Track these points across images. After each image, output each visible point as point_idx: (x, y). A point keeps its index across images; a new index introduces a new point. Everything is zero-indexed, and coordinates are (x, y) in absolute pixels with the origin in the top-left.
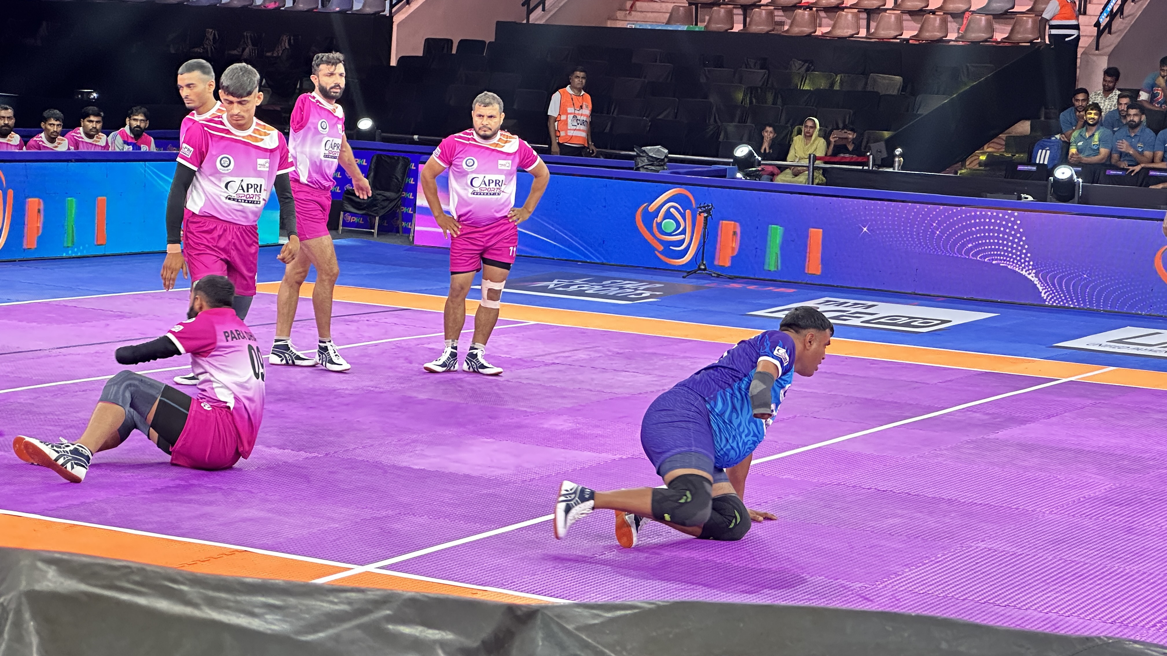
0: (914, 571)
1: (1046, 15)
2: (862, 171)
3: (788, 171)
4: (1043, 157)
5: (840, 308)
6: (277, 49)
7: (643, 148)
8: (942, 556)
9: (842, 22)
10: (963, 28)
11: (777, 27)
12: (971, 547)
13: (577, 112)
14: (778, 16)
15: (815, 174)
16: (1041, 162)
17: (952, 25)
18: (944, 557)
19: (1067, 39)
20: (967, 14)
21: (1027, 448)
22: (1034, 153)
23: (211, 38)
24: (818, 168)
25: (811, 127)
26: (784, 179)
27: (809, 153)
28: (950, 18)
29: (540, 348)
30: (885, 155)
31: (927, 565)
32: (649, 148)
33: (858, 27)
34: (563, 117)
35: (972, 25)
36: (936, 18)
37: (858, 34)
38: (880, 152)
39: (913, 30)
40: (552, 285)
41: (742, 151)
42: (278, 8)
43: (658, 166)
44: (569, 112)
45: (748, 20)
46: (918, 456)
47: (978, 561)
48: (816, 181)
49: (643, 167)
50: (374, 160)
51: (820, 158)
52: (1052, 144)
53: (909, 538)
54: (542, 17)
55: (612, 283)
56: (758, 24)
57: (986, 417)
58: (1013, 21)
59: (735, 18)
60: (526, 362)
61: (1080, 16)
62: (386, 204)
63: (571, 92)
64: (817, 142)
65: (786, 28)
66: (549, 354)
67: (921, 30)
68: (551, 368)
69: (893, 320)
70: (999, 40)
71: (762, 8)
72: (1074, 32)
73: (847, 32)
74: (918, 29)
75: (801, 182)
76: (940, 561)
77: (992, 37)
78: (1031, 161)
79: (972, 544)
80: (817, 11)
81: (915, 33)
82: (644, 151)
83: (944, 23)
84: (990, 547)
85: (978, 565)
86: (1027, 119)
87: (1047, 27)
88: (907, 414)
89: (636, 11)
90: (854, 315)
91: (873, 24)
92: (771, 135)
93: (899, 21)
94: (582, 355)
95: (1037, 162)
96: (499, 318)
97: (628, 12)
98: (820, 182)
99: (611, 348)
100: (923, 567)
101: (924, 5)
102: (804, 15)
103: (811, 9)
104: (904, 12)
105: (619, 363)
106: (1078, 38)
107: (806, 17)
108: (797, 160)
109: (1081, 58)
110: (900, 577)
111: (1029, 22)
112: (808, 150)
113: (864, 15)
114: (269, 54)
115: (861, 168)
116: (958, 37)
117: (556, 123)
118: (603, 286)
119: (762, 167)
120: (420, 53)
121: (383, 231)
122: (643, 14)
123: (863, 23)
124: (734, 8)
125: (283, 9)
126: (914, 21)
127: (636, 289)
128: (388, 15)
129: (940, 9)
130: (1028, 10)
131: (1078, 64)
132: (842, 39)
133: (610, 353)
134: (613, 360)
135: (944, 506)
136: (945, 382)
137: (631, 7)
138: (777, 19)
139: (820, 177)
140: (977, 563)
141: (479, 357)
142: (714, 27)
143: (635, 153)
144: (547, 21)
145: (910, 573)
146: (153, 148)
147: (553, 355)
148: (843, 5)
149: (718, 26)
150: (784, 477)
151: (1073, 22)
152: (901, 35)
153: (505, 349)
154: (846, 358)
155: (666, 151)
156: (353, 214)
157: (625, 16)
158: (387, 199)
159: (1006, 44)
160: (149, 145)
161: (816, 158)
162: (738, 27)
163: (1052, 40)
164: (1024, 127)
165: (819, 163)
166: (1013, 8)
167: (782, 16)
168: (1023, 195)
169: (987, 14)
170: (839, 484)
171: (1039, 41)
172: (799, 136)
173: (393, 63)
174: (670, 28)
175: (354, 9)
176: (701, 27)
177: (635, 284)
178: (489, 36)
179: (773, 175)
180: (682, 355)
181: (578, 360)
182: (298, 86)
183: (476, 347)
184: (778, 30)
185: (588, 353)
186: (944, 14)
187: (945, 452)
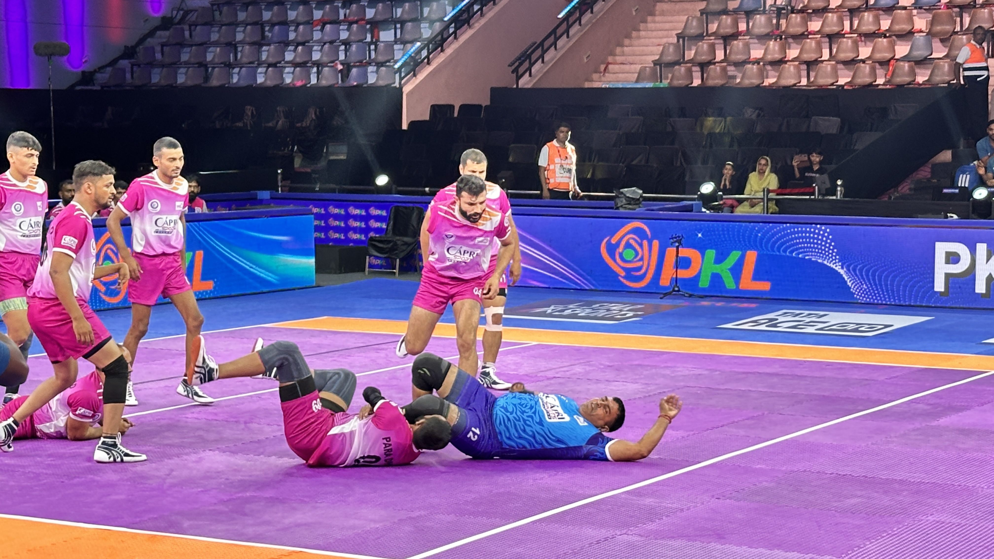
0: (874, 543)
1: (960, 60)
2: (810, 200)
3: (745, 203)
4: (964, 180)
5: (797, 318)
6: (305, 121)
7: (621, 190)
8: (897, 529)
9: (786, 74)
10: (890, 73)
11: (731, 81)
12: (922, 520)
13: (563, 162)
14: (731, 71)
15: (769, 204)
16: (963, 185)
17: (880, 72)
18: (899, 530)
19: (978, 79)
20: (892, 62)
21: (965, 432)
22: (956, 178)
23: (250, 114)
24: (772, 199)
25: (764, 165)
26: (742, 210)
27: (763, 187)
28: (877, 66)
29: (543, 364)
30: (828, 185)
31: (885, 538)
32: (626, 189)
33: (800, 77)
34: (552, 167)
35: (897, 71)
36: (866, 67)
37: (800, 82)
38: (824, 183)
39: (847, 77)
40: (549, 311)
41: (707, 188)
42: (305, 85)
43: (634, 205)
44: (556, 162)
45: (705, 75)
46: (872, 444)
47: (929, 532)
48: (770, 211)
49: (622, 206)
50: (393, 211)
51: (773, 191)
52: (971, 169)
53: (869, 515)
54: (530, 81)
55: (600, 306)
56: (713, 79)
57: (929, 407)
58: (931, 66)
59: (694, 74)
60: (532, 377)
61: (989, 60)
62: (404, 248)
63: (557, 145)
64: (769, 177)
65: (738, 80)
66: (550, 370)
67: (853, 78)
68: (552, 381)
69: (843, 326)
70: (921, 82)
71: (717, 64)
72: (985, 73)
73: (791, 82)
74: (851, 76)
75: (757, 212)
76: (896, 534)
77: (914, 81)
78: (953, 185)
79: (922, 518)
80: (764, 65)
81: (849, 80)
82: (622, 193)
83: (873, 70)
84: (938, 519)
85: (929, 536)
86: (948, 148)
87: (961, 70)
88: (860, 408)
89: (608, 73)
90: (808, 324)
91: (812, 74)
92: (730, 172)
93: (835, 71)
94: (578, 369)
95: (959, 185)
96: (503, 340)
97: (602, 74)
98: (774, 211)
99: (603, 362)
100: (882, 540)
101: (855, 55)
102: (752, 69)
103: (759, 64)
104: (838, 62)
105: (610, 375)
106: (988, 78)
107: (755, 70)
108: (753, 193)
109: (991, 95)
110: (863, 549)
111: (946, 66)
112: (762, 184)
113: (804, 67)
114: (299, 125)
115: (808, 197)
116: (886, 82)
117: (546, 172)
118: (593, 309)
119: (724, 201)
120: (427, 118)
121: (404, 270)
122: (615, 75)
123: (804, 73)
124: (692, 66)
125: (309, 85)
126: (847, 69)
127: (621, 311)
128: (398, 86)
129: (869, 58)
130: (944, 56)
131: (989, 100)
132: (787, 88)
133: (602, 367)
134: (605, 372)
135: (897, 486)
136: (890, 379)
137: (605, 70)
138: (730, 73)
139: (773, 207)
140: (928, 534)
141: (492, 374)
142: (676, 83)
143: (614, 194)
144: (534, 85)
145: (870, 545)
146: (205, 210)
147: (553, 371)
148: (786, 59)
149: (680, 82)
150: (757, 467)
151: (984, 64)
152: (837, 82)
153: (513, 367)
154: (805, 361)
155: (641, 192)
156: (377, 257)
157: (600, 77)
158: (406, 244)
159: (927, 86)
160: (201, 207)
161: (769, 191)
162: (697, 82)
163: (966, 81)
164: (946, 156)
165: (772, 195)
166: (931, 54)
167: (734, 71)
168: (949, 215)
169: (909, 61)
170: (805, 471)
171: (955, 82)
172: (754, 173)
173: (405, 127)
174: (639, 86)
175: (370, 82)
176: (665, 83)
177: (620, 306)
178: (485, 101)
179: (732, 208)
180: (663, 365)
181: (574, 374)
182: (325, 151)
183: (487, 366)
184: (732, 83)
185: (583, 367)
186: (873, 62)
187: (895, 439)
